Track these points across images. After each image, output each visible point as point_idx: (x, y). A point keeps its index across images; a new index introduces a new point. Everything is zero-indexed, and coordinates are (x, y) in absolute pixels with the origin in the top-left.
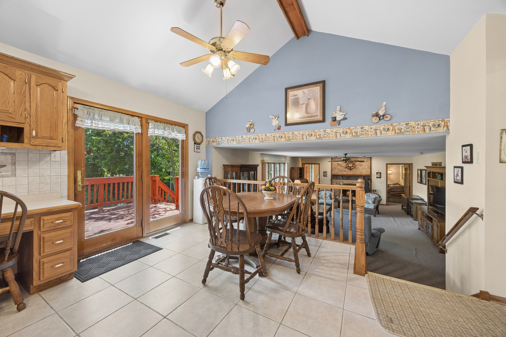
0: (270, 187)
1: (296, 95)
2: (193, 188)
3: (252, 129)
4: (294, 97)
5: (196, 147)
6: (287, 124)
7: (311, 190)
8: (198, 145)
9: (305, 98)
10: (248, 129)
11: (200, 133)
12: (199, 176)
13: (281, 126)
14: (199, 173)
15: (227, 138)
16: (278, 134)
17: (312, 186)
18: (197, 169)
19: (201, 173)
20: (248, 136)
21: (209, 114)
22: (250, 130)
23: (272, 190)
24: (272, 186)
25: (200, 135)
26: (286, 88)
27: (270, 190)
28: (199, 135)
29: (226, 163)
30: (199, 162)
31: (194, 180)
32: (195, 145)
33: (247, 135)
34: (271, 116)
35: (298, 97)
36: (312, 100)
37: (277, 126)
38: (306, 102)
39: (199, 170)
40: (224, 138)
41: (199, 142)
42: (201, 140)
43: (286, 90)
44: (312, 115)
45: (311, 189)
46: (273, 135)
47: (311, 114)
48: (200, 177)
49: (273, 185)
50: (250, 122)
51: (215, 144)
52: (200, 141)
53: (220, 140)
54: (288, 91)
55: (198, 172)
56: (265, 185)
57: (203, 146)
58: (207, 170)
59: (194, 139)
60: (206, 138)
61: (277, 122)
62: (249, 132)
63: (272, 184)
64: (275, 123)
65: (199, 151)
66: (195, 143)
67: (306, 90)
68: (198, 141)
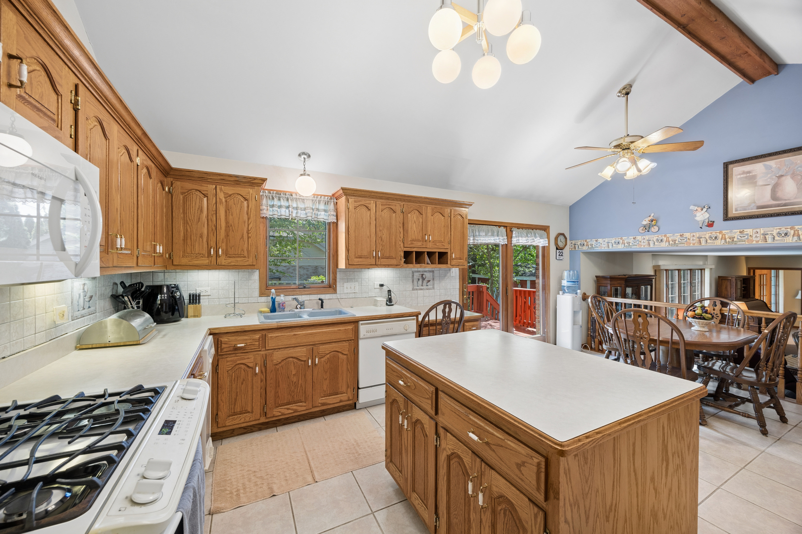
0: (704, 314)
1: (749, 172)
2: (556, 305)
3: (655, 227)
4: (745, 175)
5: (558, 254)
6: (726, 218)
7: (788, 324)
8: (561, 251)
9: (769, 176)
10: (647, 228)
11: (563, 234)
12: (565, 290)
13: (714, 222)
14: (565, 288)
15: (607, 240)
16: (707, 233)
17: (791, 318)
18: (561, 282)
19: (568, 287)
20: (647, 237)
21: (574, 210)
22: (649, 228)
23: (707, 318)
24: (707, 313)
25: (563, 237)
26: (727, 162)
27: (704, 319)
28: (561, 238)
29: (600, 274)
30: (566, 274)
31: (558, 295)
32: (558, 251)
33: (644, 236)
34: (692, 206)
35: (753, 174)
36: (789, 177)
37: (707, 221)
38: (773, 182)
39: (565, 283)
40: (600, 240)
41: (562, 247)
42: (564, 243)
43: (726, 166)
44: (787, 202)
45: (789, 322)
46: (697, 235)
47: (786, 200)
48: (567, 293)
49: (709, 311)
50: (650, 216)
51: (585, 248)
52: (564, 245)
53: (594, 242)
54: (730, 166)
55: (564, 286)
56: (694, 311)
57: (566, 251)
58: (576, 283)
59: (556, 244)
60: (570, 240)
61: (707, 215)
62: (648, 231)
63: (707, 310)
64: (702, 216)
65: (561, 258)
66: (557, 249)
67: (773, 163)
68: (561, 244)
